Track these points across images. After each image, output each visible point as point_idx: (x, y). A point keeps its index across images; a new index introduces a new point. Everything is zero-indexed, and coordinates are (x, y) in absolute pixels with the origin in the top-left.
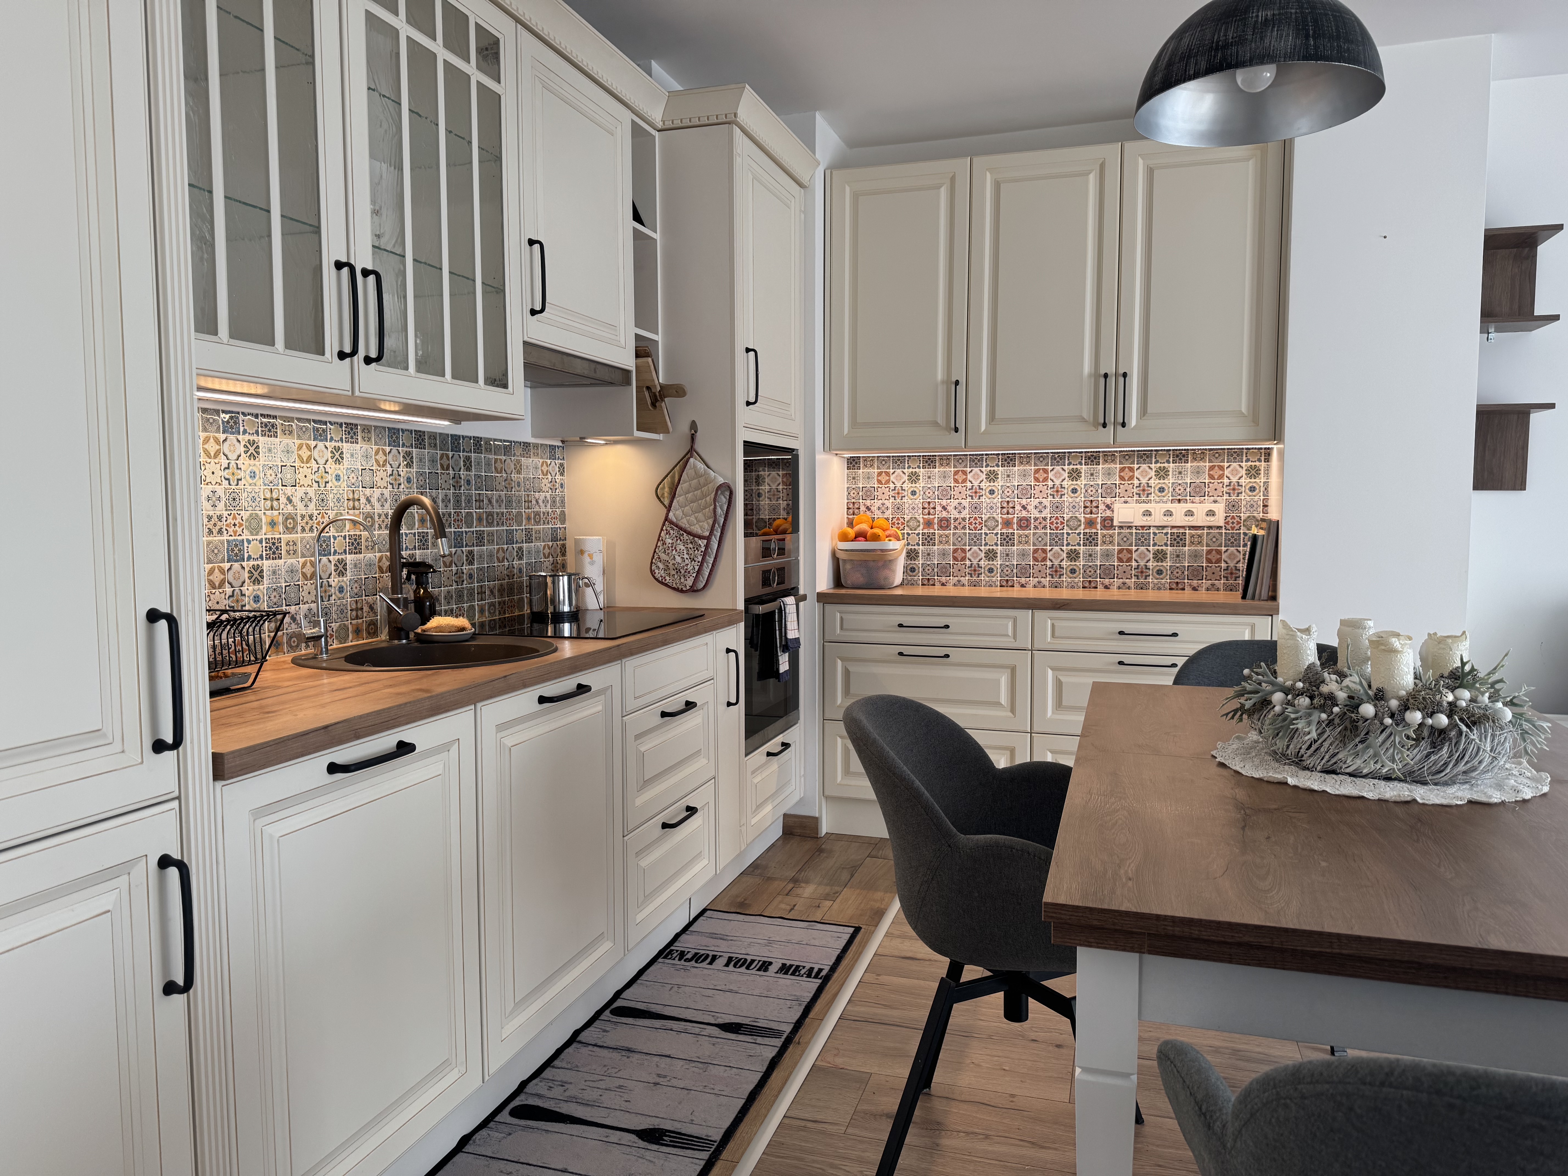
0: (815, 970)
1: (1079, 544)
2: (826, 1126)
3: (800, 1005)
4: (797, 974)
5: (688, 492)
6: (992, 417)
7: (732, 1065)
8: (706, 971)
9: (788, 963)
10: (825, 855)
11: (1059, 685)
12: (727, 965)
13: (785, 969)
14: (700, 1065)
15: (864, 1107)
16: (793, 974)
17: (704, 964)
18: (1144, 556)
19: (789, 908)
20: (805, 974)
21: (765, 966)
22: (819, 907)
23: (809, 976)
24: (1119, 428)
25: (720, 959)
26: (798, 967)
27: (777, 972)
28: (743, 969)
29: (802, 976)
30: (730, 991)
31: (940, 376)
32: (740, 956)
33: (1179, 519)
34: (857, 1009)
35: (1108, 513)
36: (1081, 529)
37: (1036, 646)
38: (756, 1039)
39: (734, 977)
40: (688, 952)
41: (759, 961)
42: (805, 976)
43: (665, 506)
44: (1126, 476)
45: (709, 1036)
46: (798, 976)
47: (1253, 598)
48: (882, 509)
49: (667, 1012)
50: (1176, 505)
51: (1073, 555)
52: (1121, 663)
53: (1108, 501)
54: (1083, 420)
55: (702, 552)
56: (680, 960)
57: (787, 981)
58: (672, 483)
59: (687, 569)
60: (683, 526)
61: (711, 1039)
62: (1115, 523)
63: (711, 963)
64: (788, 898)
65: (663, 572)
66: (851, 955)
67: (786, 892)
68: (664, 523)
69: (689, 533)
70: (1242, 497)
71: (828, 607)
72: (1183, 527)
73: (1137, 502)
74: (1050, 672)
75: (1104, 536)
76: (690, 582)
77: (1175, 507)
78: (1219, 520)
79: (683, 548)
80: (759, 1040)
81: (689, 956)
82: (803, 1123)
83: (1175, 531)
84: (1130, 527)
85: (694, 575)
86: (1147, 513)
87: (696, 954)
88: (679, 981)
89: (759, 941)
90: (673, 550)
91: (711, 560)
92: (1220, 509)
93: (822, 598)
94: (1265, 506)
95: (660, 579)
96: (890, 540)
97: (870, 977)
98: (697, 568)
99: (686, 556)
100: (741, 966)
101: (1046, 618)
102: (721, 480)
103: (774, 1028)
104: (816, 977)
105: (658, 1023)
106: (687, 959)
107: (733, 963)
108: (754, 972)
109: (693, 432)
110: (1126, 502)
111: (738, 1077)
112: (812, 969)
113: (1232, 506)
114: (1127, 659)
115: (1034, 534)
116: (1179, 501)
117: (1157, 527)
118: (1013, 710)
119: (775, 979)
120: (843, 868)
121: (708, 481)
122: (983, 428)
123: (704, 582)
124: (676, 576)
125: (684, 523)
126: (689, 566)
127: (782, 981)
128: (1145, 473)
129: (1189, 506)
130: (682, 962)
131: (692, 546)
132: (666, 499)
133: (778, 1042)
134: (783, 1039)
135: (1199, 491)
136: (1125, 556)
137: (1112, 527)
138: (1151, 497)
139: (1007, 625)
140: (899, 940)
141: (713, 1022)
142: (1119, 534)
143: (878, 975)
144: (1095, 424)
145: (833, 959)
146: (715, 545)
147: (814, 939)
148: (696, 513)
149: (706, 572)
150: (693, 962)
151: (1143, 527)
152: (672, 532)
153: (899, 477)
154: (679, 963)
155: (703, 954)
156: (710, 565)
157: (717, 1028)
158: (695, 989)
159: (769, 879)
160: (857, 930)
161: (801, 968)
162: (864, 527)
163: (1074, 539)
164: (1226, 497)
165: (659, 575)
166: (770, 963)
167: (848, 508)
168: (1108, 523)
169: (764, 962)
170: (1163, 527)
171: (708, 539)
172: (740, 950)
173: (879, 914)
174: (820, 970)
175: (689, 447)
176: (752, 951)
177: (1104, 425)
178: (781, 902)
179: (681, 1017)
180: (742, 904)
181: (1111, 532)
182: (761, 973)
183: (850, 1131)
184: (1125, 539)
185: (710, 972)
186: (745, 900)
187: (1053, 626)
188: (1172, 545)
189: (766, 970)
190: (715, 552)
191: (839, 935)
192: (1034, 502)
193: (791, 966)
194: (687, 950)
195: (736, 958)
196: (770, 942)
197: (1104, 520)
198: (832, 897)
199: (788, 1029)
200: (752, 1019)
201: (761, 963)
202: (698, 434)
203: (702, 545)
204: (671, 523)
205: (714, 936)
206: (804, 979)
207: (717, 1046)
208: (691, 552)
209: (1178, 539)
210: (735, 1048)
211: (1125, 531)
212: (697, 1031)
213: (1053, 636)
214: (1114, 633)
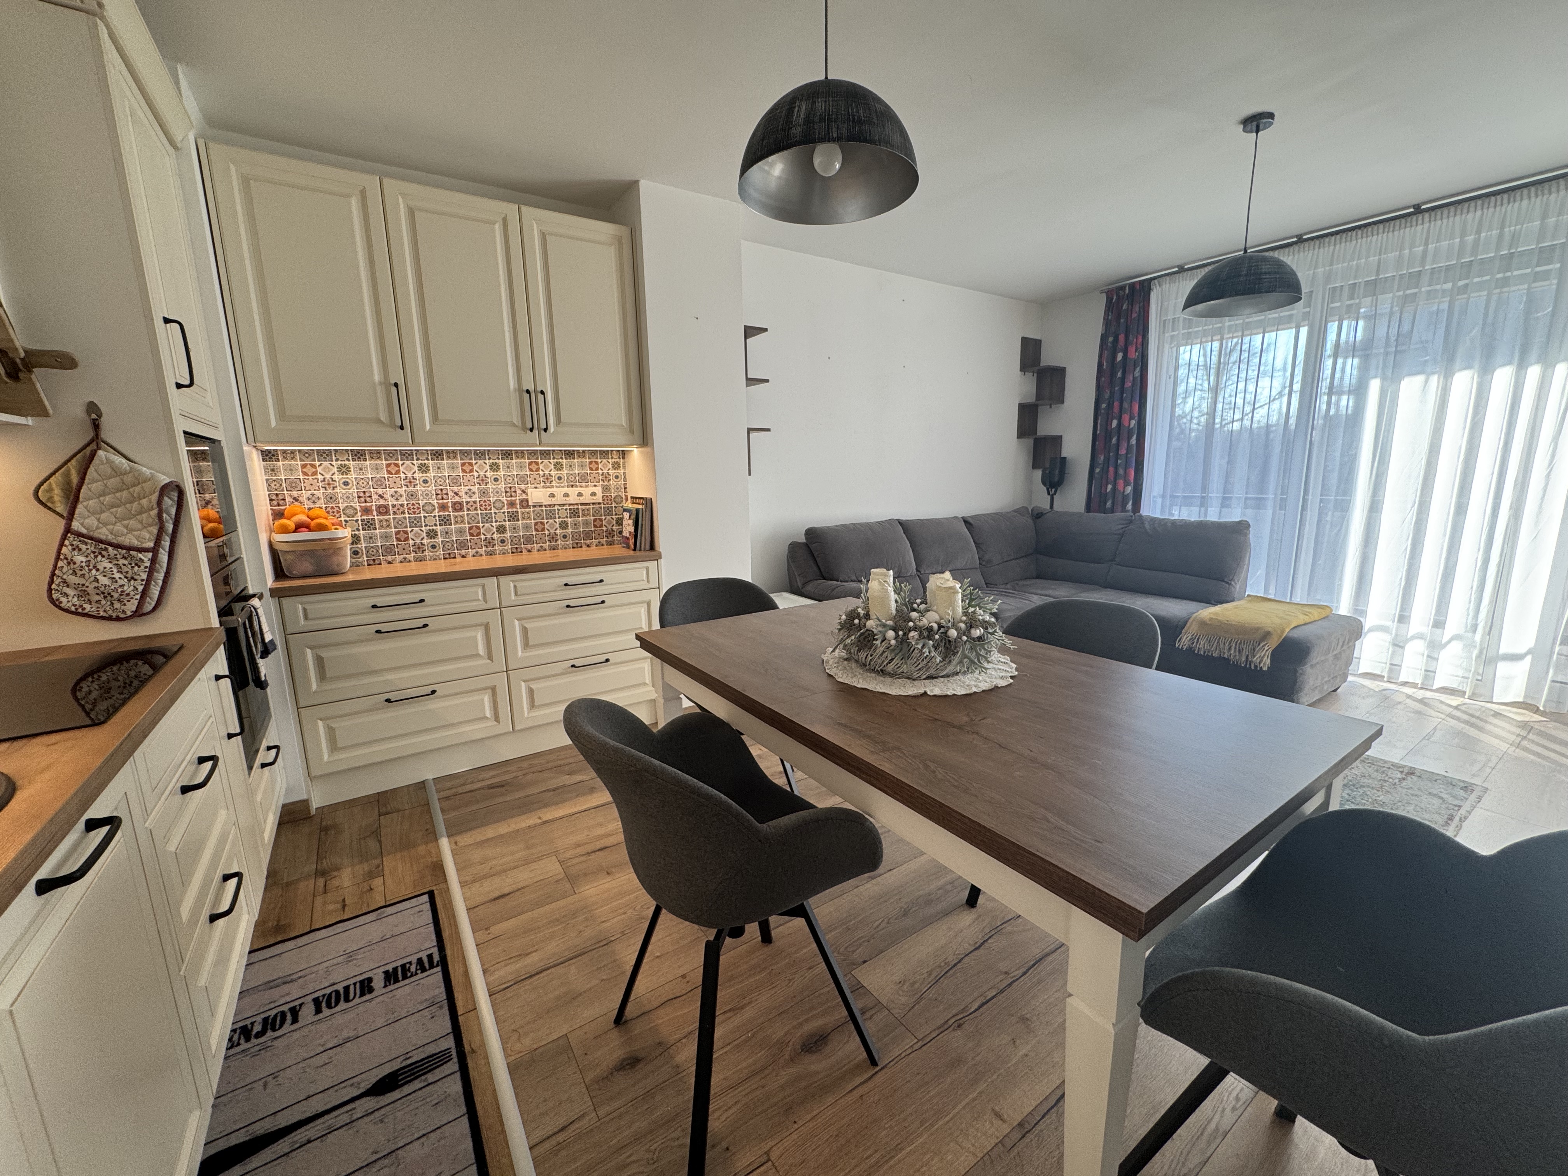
0: (425, 960)
1: (505, 521)
2: (576, 1125)
3: (441, 1007)
4: (409, 974)
5: (104, 494)
6: (435, 418)
7: (424, 1132)
8: (297, 1035)
9: (390, 968)
10: (333, 832)
11: (525, 631)
12: (318, 1011)
13: (391, 977)
14: (386, 1161)
15: (590, 1076)
16: (405, 977)
17: (287, 1027)
18: (552, 526)
19: (339, 906)
20: (417, 970)
21: (366, 987)
22: (371, 889)
23: (423, 970)
24: (543, 432)
25: (303, 1008)
26: (403, 966)
27: (385, 986)
28: (342, 1005)
29: (416, 974)
30: (348, 1040)
31: (377, 378)
32: (328, 991)
33: (573, 499)
34: (496, 975)
35: (524, 496)
36: (505, 509)
37: (504, 604)
38: (426, 1080)
39: (339, 1020)
40: (252, 1024)
41: (355, 984)
42: (419, 972)
43: (61, 516)
44: (534, 468)
45: (367, 1115)
46: (412, 976)
47: (640, 550)
48: (313, 499)
49: (283, 1121)
50: (570, 489)
51: (501, 529)
52: (568, 606)
53: (523, 487)
54: (514, 425)
55: (146, 567)
56: (248, 1040)
57: (404, 990)
58: (68, 483)
59: (122, 592)
60: (103, 537)
61: (372, 1117)
62: (530, 503)
63: (295, 1020)
64: (329, 896)
65: (76, 599)
66: (446, 924)
67: (321, 890)
68: (64, 537)
69: (117, 546)
70: (611, 482)
71: (285, 601)
72: (577, 504)
73: (544, 487)
74: (517, 622)
75: (523, 513)
76: (131, 606)
77: (569, 490)
78: (599, 498)
79: (109, 565)
80: (431, 1077)
81: (257, 1028)
82: (553, 1142)
83: (572, 507)
84: (541, 506)
85: (138, 597)
86: (552, 495)
87: (265, 1020)
88: (269, 1068)
89: (335, 961)
90: (90, 570)
91: (160, 576)
92: (598, 490)
93: (274, 592)
94: (625, 488)
95: (73, 609)
96: (336, 529)
97: (483, 936)
98: (141, 588)
99: (117, 575)
100: (337, 1002)
101: (507, 581)
102: (165, 480)
103: (434, 1052)
104: (432, 966)
105: (282, 1146)
106: (258, 1033)
107: (324, 1005)
108: (357, 1000)
109: (94, 416)
110: (536, 488)
111: (442, 1142)
112: (420, 961)
113: (606, 489)
114: (572, 603)
115: (468, 515)
116: (572, 486)
117: (560, 505)
118: (490, 657)
119: (390, 995)
120: (364, 838)
121: (140, 480)
122: (428, 428)
123: (153, 604)
124: (103, 602)
125: (103, 533)
126: (126, 588)
127: (399, 993)
128: (547, 467)
129: (579, 489)
130: (254, 1041)
131: (126, 562)
132: (58, 504)
133: (453, 1066)
134: (455, 1060)
135: (584, 479)
136: (540, 527)
137: (528, 506)
138: (554, 484)
139: (477, 592)
140: (477, 884)
141: (356, 1093)
142: (534, 511)
143: (487, 929)
144: (524, 428)
145: (433, 937)
146: (164, 557)
147: (395, 926)
148: (124, 520)
149: (155, 591)
150: (269, 1033)
151: (550, 505)
152: (83, 547)
153: (328, 470)
154: (248, 1045)
155: (276, 1015)
156: (160, 583)
157: (369, 1098)
158: (301, 1065)
159: (288, 884)
160: (431, 894)
161: (408, 966)
162: (303, 518)
163: (501, 516)
164: (601, 483)
165: (70, 604)
166: (370, 980)
167: (271, 500)
168: (525, 503)
169: (362, 982)
170: (564, 505)
171: (155, 550)
172: (321, 985)
173: (438, 868)
174: (430, 957)
175: (91, 434)
176: (335, 978)
177: (531, 430)
178: (325, 903)
179: (308, 1114)
180: (279, 928)
181: (528, 510)
182: (367, 997)
183: (601, 1112)
184: (538, 515)
185: (305, 1031)
186: (279, 921)
187: (515, 587)
188: (571, 517)
189: (371, 990)
190: (165, 565)
191: (417, 909)
192: (464, 489)
193: (395, 969)
194: (248, 1022)
195: (324, 996)
196: (350, 957)
197: (522, 501)
198: (377, 872)
199: (449, 1043)
200: (402, 1058)
201: (358, 985)
202: (103, 420)
203: (146, 560)
204: (79, 535)
205: (272, 984)
206: (420, 976)
207: (386, 1120)
208: (125, 569)
209: (574, 513)
210: (411, 1107)
211: (538, 509)
212: (345, 1119)
213: (516, 594)
214: (559, 586)
